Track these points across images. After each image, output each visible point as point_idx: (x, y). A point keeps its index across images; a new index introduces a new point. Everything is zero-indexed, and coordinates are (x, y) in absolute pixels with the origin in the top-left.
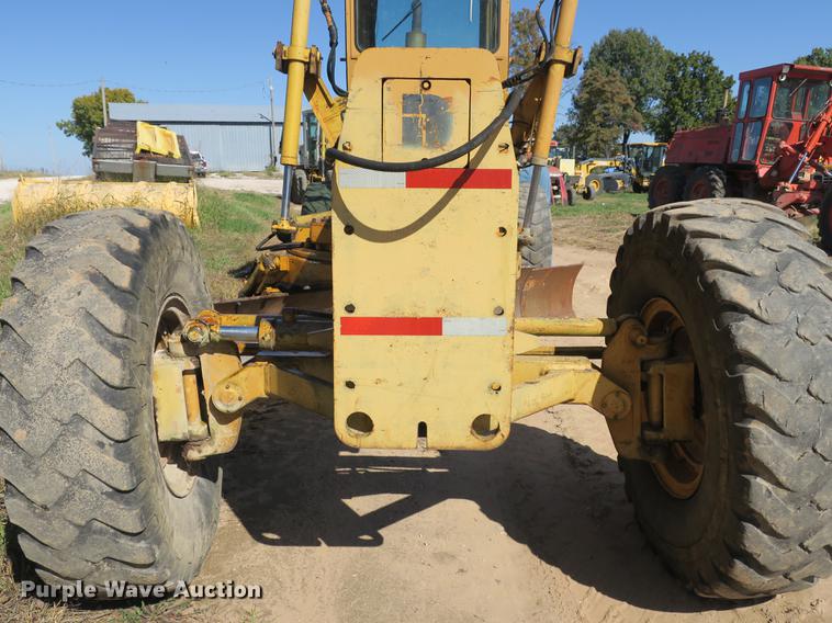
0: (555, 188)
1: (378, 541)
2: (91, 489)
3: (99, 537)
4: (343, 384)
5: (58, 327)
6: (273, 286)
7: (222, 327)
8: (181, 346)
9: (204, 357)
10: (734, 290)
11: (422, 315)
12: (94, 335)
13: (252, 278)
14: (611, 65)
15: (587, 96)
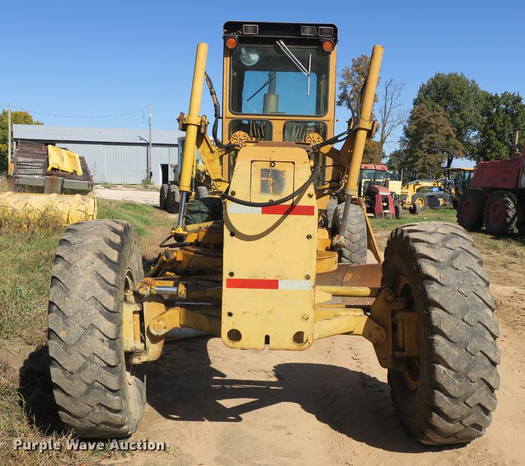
0: (385, 204)
1: (239, 419)
2: (96, 364)
3: (98, 391)
4: (227, 314)
5: (83, 280)
6: (171, 271)
7: (157, 287)
8: (133, 297)
9: (145, 304)
10: (429, 269)
11: (268, 278)
12: (101, 285)
13: (157, 265)
14: (437, 101)
15: (415, 127)
